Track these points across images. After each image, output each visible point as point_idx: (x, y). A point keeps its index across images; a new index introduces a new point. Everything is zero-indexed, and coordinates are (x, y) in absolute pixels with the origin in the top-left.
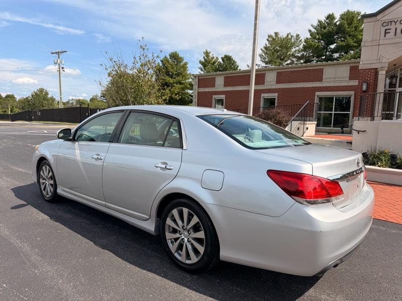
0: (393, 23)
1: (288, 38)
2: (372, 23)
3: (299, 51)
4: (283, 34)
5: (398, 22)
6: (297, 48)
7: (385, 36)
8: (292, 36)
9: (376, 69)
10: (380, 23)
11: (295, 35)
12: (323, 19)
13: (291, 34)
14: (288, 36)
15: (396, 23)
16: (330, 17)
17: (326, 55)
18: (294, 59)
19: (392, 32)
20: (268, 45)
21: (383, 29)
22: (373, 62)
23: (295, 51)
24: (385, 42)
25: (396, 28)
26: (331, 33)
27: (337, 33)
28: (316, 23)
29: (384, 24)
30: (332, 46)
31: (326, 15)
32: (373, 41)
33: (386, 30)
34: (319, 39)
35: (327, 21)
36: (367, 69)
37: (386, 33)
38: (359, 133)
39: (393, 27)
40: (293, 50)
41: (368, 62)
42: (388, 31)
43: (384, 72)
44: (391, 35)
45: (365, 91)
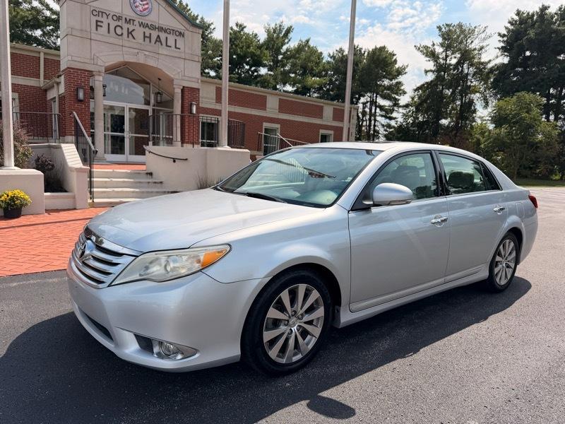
0: (104, 15)
2: (79, 5)
5: (110, 17)
7: (97, 29)
9: (91, 71)
15: (107, 16)
19: (105, 27)
21: (94, 19)
22: (86, 61)
24: (99, 38)
25: (109, 24)
29: (94, 13)
32: (81, 30)
33: (97, 21)
36: (80, 70)
37: (97, 26)
38: (174, 161)
39: (104, 19)
41: (79, 59)
42: (99, 24)
43: (101, 78)
44: (104, 30)
45: (81, 101)
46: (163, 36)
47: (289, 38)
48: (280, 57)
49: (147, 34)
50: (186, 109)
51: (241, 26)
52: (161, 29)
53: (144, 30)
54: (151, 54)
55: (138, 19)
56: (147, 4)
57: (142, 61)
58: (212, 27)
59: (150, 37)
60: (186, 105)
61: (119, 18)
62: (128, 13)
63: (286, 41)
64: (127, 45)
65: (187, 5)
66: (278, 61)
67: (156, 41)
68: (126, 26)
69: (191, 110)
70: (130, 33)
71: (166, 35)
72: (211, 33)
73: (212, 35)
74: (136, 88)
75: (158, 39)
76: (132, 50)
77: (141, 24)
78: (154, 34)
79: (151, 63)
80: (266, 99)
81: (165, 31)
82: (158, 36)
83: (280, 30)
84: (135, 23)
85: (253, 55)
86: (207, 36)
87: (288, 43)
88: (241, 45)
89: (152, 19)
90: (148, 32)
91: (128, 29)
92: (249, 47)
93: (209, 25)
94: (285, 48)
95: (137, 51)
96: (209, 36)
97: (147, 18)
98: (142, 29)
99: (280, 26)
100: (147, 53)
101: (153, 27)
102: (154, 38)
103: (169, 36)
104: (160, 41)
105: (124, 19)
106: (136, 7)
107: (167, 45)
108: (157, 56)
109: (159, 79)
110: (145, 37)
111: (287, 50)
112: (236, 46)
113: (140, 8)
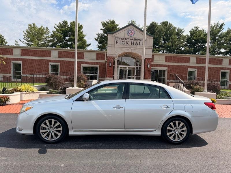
0: (119, 39)
1: (41, 28)
2: (111, 37)
3: (49, 37)
4: (38, 26)
5: (121, 39)
6: (48, 35)
8: (44, 28)
9: (114, 57)
10: (114, 38)
11: (45, 28)
12: (61, 22)
13: (44, 27)
14: (41, 27)
16: (65, 22)
17: (64, 42)
18: (46, 41)
19: (119, 42)
20: (29, 30)
23: (46, 37)
24: (117, 46)
26: (66, 31)
27: (69, 31)
28: (58, 24)
29: (116, 38)
30: (67, 38)
31: (63, 21)
32: (112, 45)
33: (117, 41)
34: (61, 33)
35: (64, 24)
36: (111, 57)
39: (119, 40)
40: (45, 36)
41: (111, 54)
42: (117, 42)
43: (117, 59)
44: (118, 43)
45: (110, 66)
46: (138, 42)
47: (223, 28)
48: (217, 38)
49: (133, 42)
50: (146, 66)
51: (196, 27)
52: (138, 40)
53: (132, 41)
54: (134, 49)
55: (130, 38)
56: (133, 32)
57: (130, 52)
58: (183, 31)
59: (134, 43)
60: (146, 65)
61: (123, 39)
62: (127, 36)
63: (221, 30)
64: (126, 47)
65: (172, 24)
66: (216, 39)
67: (136, 44)
68: (125, 41)
69: (148, 66)
70: (127, 43)
71: (139, 41)
72: (183, 33)
73: (183, 34)
74: (133, 60)
75: (137, 43)
76: (127, 48)
77: (131, 39)
78: (135, 42)
79: (134, 52)
80: (190, 59)
81: (139, 40)
82: (137, 42)
83: (217, 25)
84: (129, 39)
85: (202, 39)
86: (181, 34)
87: (222, 30)
88: (196, 36)
89: (135, 37)
90: (133, 41)
91: (132, 42)
92: (200, 36)
93: (182, 30)
94: (220, 33)
95: (129, 48)
96: (182, 34)
97: (133, 37)
98: (131, 41)
99: (217, 24)
100: (132, 49)
101: (135, 39)
102: (135, 43)
103: (140, 41)
104: (137, 44)
105: (125, 39)
106: (129, 34)
107: (139, 45)
108: (136, 49)
109: (138, 57)
110: (132, 43)
111: (221, 34)
112: (194, 36)
113: (131, 34)
